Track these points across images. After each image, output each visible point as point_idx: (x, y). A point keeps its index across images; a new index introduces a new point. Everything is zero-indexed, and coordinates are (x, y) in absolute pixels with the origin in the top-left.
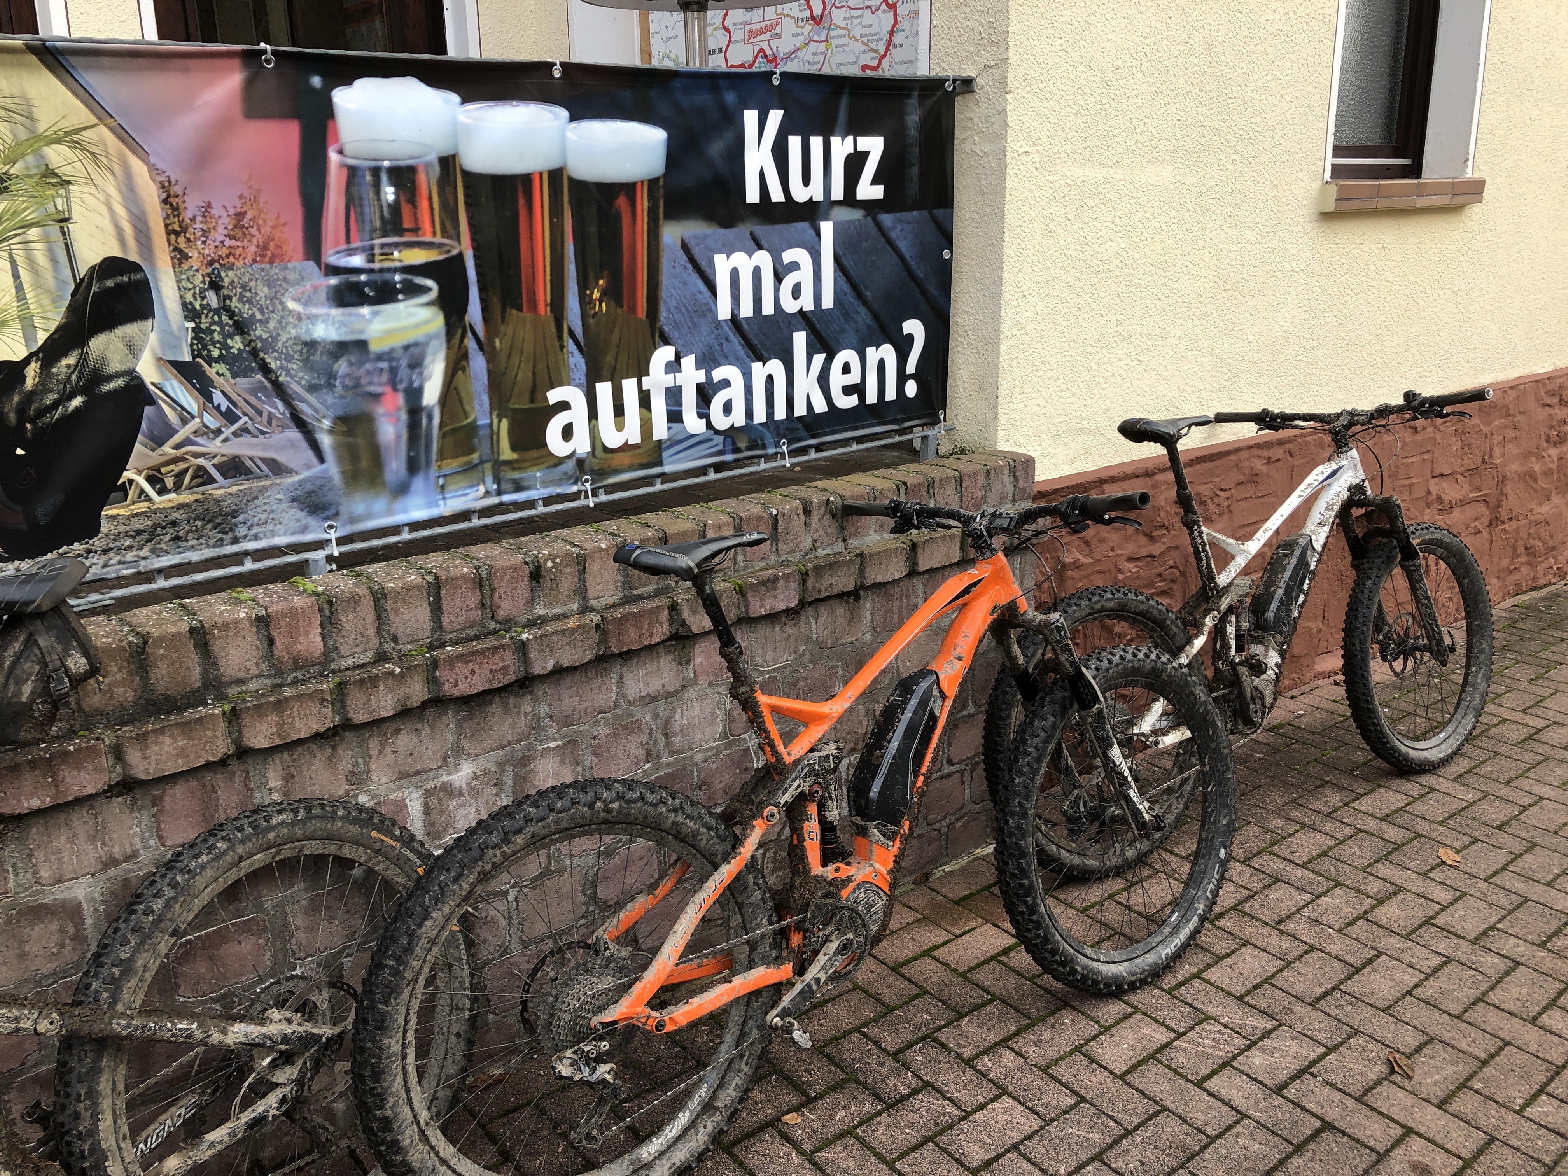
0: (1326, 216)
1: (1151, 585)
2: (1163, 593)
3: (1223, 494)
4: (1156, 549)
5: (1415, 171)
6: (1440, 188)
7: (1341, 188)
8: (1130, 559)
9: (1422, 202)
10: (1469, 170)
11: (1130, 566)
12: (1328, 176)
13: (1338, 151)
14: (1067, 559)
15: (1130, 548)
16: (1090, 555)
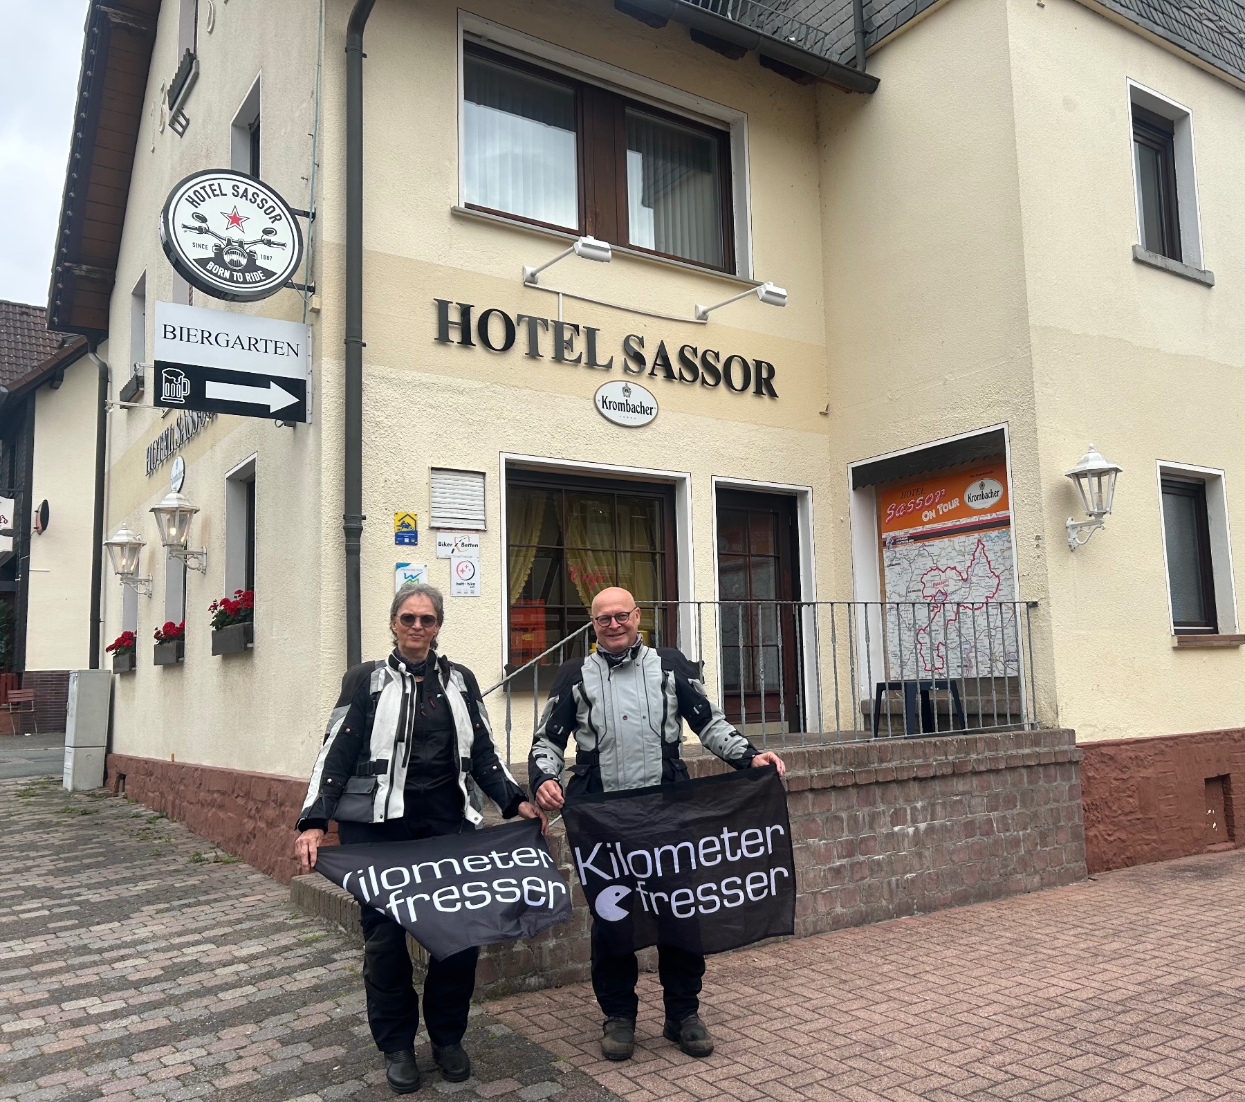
0: (1175, 649)
1: (1125, 792)
2: (1130, 796)
3: (1150, 758)
4: (1125, 777)
5: (1216, 631)
6: (1225, 638)
7: (1179, 638)
8: (1115, 779)
9: (1215, 644)
10: (1237, 631)
11: (1114, 782)
12: (1173, 633)
13: (1175, 624)
14: (1090, 774)
15: (1113, 775)
16: (1099, 775)
